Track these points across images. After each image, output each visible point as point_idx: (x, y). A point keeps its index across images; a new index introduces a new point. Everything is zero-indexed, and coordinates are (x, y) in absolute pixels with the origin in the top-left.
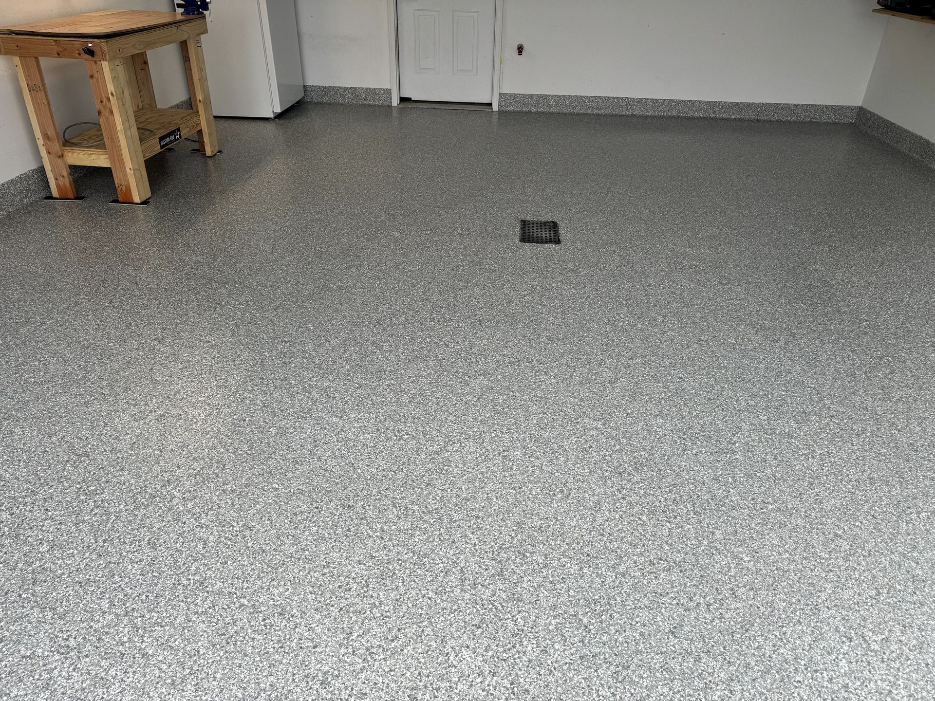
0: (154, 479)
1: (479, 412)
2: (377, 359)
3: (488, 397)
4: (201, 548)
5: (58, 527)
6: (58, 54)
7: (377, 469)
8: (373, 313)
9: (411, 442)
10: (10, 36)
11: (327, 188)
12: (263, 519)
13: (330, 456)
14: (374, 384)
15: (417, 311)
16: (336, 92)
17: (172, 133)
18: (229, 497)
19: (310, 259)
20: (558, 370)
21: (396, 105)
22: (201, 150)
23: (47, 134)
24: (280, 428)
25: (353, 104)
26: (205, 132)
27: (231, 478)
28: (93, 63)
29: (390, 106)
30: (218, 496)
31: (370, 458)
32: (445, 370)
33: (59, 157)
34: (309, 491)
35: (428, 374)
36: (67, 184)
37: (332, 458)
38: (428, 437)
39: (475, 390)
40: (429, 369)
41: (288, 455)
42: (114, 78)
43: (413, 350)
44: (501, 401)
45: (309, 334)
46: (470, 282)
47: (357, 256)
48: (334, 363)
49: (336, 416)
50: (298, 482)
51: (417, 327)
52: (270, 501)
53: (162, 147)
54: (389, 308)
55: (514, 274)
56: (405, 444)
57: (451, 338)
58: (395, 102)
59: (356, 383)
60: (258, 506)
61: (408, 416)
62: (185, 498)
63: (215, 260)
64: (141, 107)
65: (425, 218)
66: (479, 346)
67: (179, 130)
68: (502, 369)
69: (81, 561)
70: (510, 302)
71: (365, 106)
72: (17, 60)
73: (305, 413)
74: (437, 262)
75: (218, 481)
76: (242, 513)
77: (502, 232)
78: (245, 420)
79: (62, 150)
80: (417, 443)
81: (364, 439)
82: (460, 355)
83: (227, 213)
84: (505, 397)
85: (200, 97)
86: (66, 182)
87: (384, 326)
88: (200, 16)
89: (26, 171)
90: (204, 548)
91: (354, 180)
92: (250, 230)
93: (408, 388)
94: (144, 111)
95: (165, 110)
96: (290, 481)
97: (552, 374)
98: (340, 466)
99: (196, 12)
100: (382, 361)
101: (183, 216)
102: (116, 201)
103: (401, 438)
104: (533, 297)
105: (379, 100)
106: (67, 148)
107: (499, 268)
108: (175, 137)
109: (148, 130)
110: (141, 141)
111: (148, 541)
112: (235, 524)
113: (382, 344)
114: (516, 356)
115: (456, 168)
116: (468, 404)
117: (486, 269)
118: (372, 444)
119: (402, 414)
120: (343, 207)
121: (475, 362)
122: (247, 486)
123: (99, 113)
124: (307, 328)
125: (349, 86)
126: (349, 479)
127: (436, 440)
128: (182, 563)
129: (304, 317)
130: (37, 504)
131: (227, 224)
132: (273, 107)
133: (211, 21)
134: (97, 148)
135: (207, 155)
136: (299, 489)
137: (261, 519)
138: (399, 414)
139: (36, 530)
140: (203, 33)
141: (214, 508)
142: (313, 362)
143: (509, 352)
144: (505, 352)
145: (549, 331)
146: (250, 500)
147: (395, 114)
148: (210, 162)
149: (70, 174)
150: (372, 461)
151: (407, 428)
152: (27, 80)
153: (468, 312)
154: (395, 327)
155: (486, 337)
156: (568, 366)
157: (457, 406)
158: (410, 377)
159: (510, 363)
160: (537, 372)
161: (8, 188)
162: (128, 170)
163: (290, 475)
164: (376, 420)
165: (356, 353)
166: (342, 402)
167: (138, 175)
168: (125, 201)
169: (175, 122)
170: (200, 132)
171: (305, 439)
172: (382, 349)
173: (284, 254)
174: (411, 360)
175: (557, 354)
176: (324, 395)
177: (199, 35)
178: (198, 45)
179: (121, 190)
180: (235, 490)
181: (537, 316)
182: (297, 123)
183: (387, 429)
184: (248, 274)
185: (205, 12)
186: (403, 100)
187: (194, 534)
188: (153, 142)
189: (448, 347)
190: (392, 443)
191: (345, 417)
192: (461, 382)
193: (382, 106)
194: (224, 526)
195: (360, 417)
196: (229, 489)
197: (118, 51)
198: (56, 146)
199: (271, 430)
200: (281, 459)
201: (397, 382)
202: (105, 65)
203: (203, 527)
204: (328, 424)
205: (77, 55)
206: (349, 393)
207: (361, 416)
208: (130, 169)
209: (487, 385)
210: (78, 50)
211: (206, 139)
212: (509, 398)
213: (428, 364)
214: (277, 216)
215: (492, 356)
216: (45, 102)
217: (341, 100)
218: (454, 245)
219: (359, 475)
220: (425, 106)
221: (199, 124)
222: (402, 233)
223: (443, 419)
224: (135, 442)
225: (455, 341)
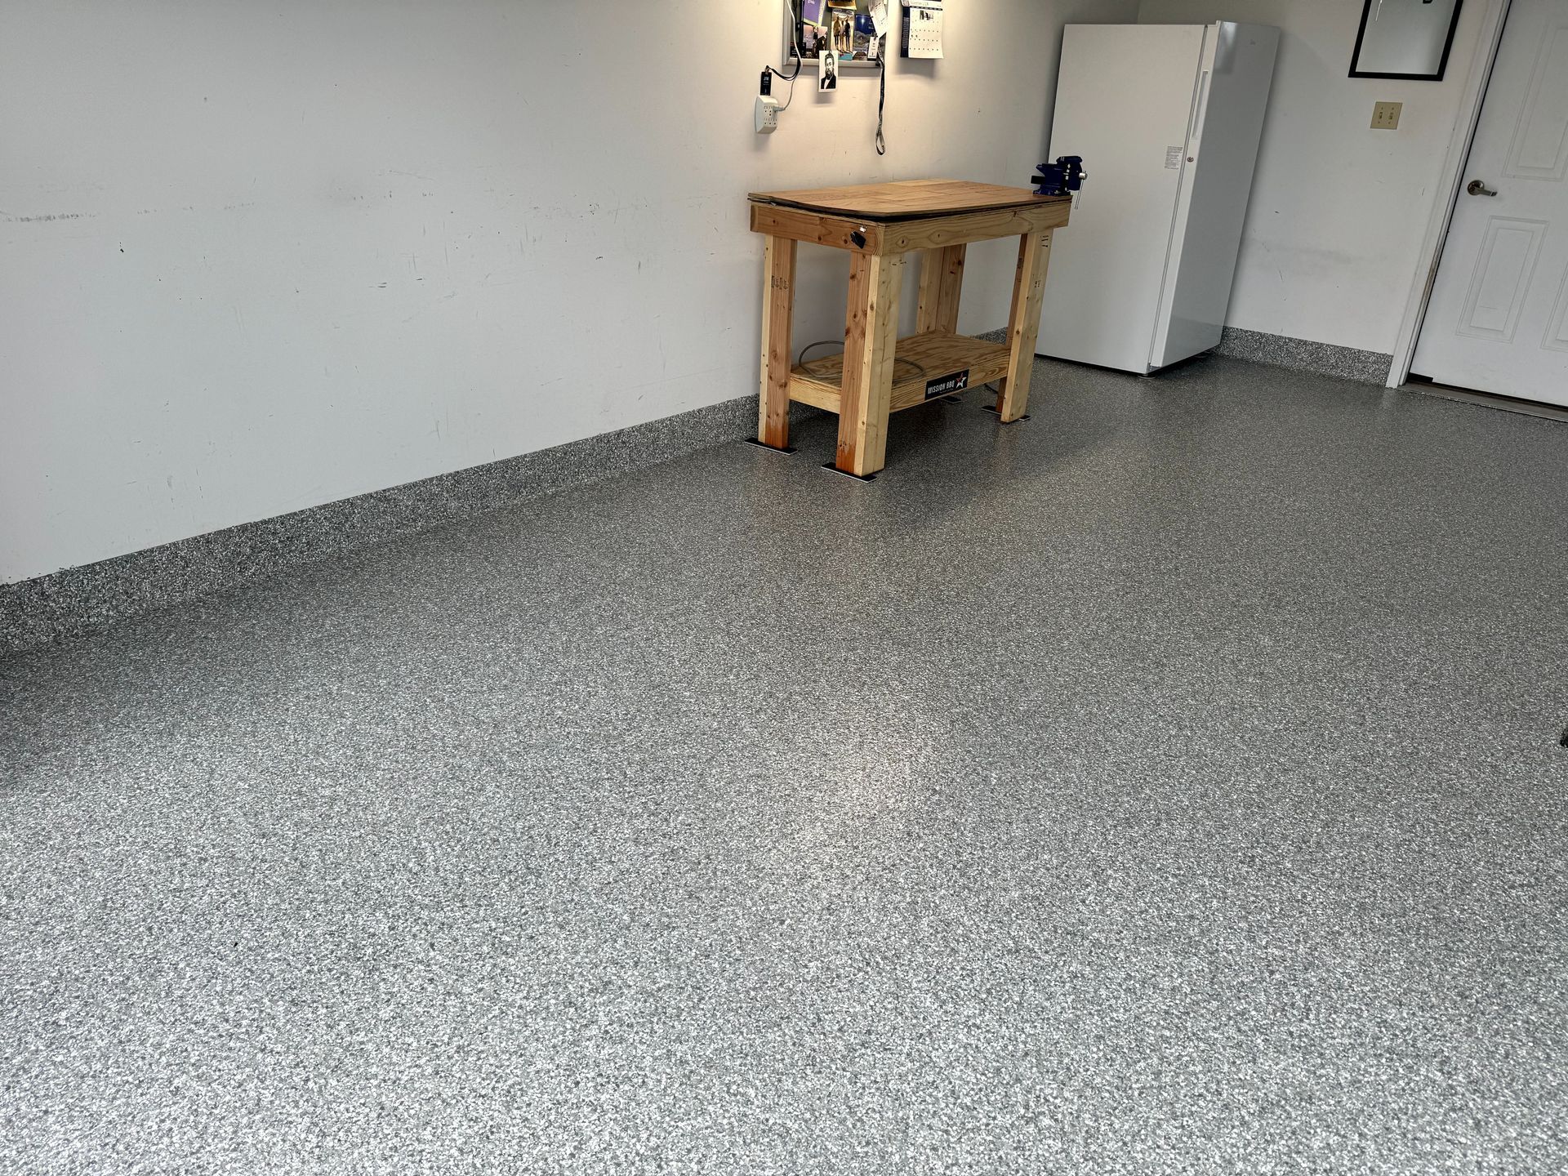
0: (592, 968)
1: (1245, 1147)
2: (1083, 901)
3: (1289, 1117)
4: (568, 1152)
5: (425, 985)
6: (820, 239)
7: (947, 1168)
8: (1129, 794)
9: (1050, 1142)
10: (769, 206)
11: (1174, 517)
12: (692, 1155)
13: (876, 1082)
14: (1047, 958)
15: (1224, 827)
16: (1280, 347)
17: (955, 377)
18: (668, 1071)
19: (1066, 643)
20: (1520, 1134)
21: (1395, 386)
22: (996, 409)
23: (775, 351)
24: (828, 969)
25: (1307, 372)
26: (1011, 384)
27: (695, 1034)
28: (860, 256)
29: (1380, 387)
30: (655, 1059)
31: (946, 1132)
32: (1216, 996)
33: (781, 386)
34: (799, 1141)
35: (1173, 989)
36: (780, 427)
37: (878, 1089)
38: (1093, 1148)
39: (1264, 1081)
40: (1181, 975)
41: (807, 1038)
42: (882, 283)
43: (1169, 915)
44: (1316, 1144)
45: (982, 792)
46: (1383, 800)
47: (1158, 664)
48: (996, 872)
49: (936, 994)
50: (790, 1109)
51: (1205, 864)
52: (725, 1121)
53: (928, 396)
54: (1166, 797)
55: (1508, 820)
56: (1035, 1139)
57: (1270, 922)
58: (1395, 379)
59: (1013, 938)
60: (700, 1119)
61: (1077, 1072)
62: (607, 1032)
63: (912, 599)
64: (931, 329)
65: (1346, 623)
66: (1328, 971)
67: (966, 373)
68: (1361, 1059)
69: (410, 1067)
70: (1463, 887)
71: (1330, 378)
72: (770, 240)
73: (886, 958)
74: (1326, 728)
75: (673, 1027)
76: (667, 1119)
77: (1523, 705)
78: (782, 922)
79: (788, 377)
80: (1064, 1150)
81: (960, 1078)
82: (1272, 973)
83: (977, 524)
84: (1333, 1140)
85: (1020, 326)
86: (779, 422)
87: (1135, 832)
88: (1063, 198)
89: (737, 396)
90: (572, 1155)
91: (1236, 512)
92: (995, 562)
93: (1113, 1001)
94: (934, 336)
95: (965, 338)
96: (779, 1097)
97: (1495, 1136)
98: (882, 1118)
99: (1057, 192)
100: (1091, 912)
101: (909, 511)
102: (832, 466)
103: (1034, 1120)
104: (1534, 898)
105: (1362, 371)
106: (795, 376)
107: (1474, 791)
108: (956, 384)
109: (919, 367)
110: (895, 383)
111: (510, 1087)
112: (644, 1136)
113: (1110, 872)
114: (1415, 1040)
115: (1470, 535)
116: (1231, 1111)
117: (1440, 783)
118: (968, 1101)
119: (1066, 1060)
120: (1186, 559)
121: (1299, 1008)
122: (708, 1064)
123: (848, 332)
124: (986, 779)
125: (1310, 339)
126: (882, 1158)
127: (1108, 1168)
128: (524, 1166)
129: (993, 753)
130: (429, 927)
131: (967, 542)
132: (1150, 357)
133: (1076, 208)
134: (831, 383)
135: (1002, 419)
136: (783, 1125)
137: (689, 1151)
138: (1060, 1054)
139: (398, 973)
140: (1058, 226)
141: (635, 1080)
142: (958, 853)
143: (1402, 1019)
144: (1392, 1014)
145: (1541, 1007)
146: (696, 1098)
147: (1385, 404)
148: (1003, 431)
149: (788, 414)
150: (948, 1141)
151: (1058, 1101)
152: (773, 272)
153: (1343, 873)
154: (1158, 845)
155: (1359, 954)
156: (1554, 1136)
157: (1201, 1103)
158: (1129, 977)
159: (1390, 1050)
160: (1454, 1110)
161: (705, 417)
162: (860, 423)
163: (787, 1084)
164: (1006, 1046)
165: (1048, 869)
166: (963, 969)
167: (872, 433)
168: (843, 468)
169: (966, 360)
170: (1004, 380)
171: (854, 1017)
172: (1105, 883)
173: (1027, 620)
174: (1154, 936)
175: (1535, 1086)
176: (939, 936)
177: (1050, 227)
178: (1045, 243)
179: (843, 451)
180: (687, 1062)
181: (1525, 953)
182: (1187, 390)
183: (1018, 1080)
184: (948, 640)
185: (1072, 192)
186: (1412, 378)
187: (575, 1115)
188: (916, 386)
189: (1252, 940)
190: (1008, 1120)
191: (950, 1007)
192: (1239, 1045)
193: (1363, 384)
194: (626, 1129)
195: (978, 1022)
196: (679, 1054)
197: (900, 242)
198: (781, 371)
199: (811, 964)
200: (792, 1038)
201: (1096, 976)
202: (875, 261)
203: (596, 1110)
204: (913, 1005)
205: (843, 243)
206: (988, 954)
207: (982, 1021)
208: (863, 423)
209: (1301, 1083)
210: (846, 235)
211: (1008, 395)
212: (1342, 1146)
213: (1185, 963)
214: (1054, 548)
215: (1351, 1011)
216: (786, 305)
217: (1287, 362)
218: (1386, 701)
219: (904, 1162)
220: (1458, 397)
221: (1003, 369)
222: (1278, 641)
223: (1151, 1121)
224: (609, 883)
225: (1276, 932)
